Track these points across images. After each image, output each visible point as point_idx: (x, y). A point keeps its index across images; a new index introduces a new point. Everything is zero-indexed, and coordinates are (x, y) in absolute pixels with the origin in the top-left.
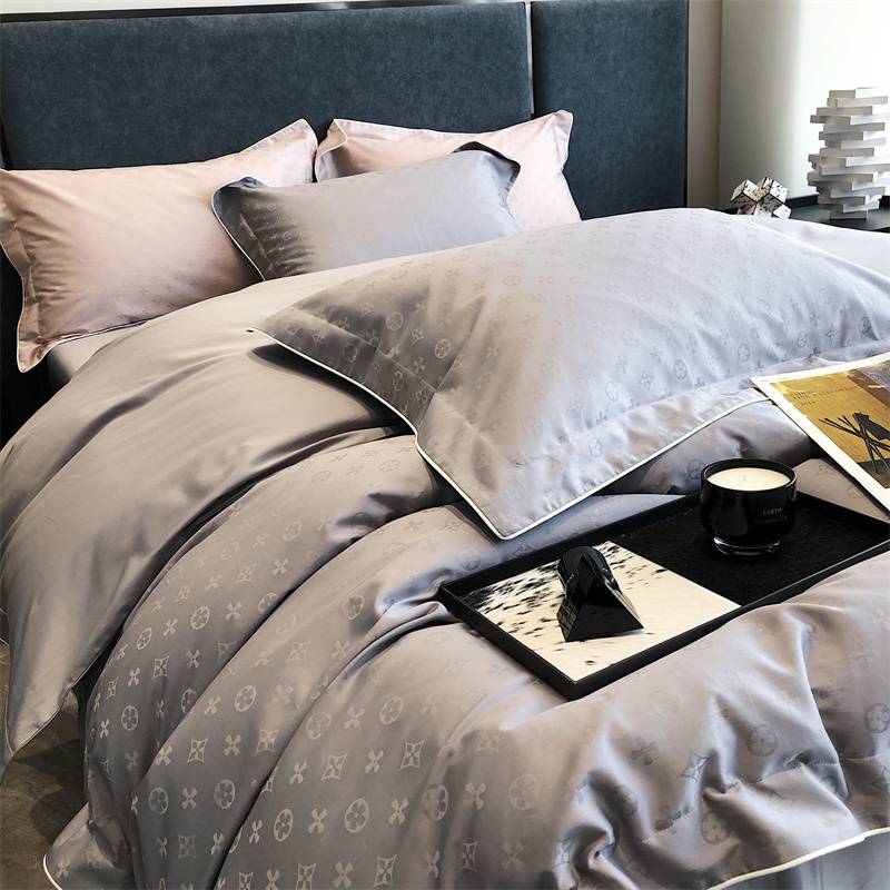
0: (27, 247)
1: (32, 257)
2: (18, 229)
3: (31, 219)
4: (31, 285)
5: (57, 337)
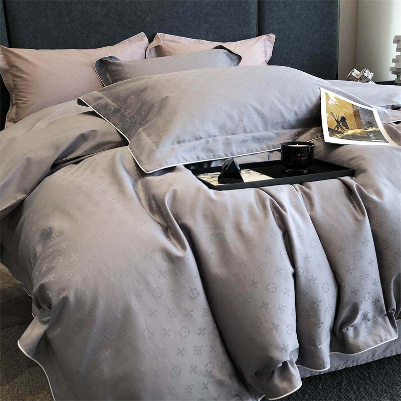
0: (13, 81)
1: (15, 86)
2: (10, 73)
3: (15, 69)
4: (14, 97)
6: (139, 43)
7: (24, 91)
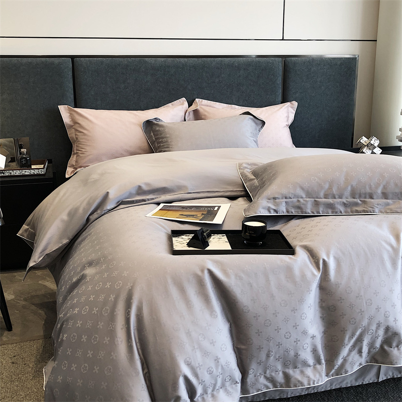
0: (76, 135)
1: (77, 138)
2: (74, 128)
3: (78, 125)
4: (75, 148)
5: (81, 167)
6: (180, 107)
7: (83, 143)
